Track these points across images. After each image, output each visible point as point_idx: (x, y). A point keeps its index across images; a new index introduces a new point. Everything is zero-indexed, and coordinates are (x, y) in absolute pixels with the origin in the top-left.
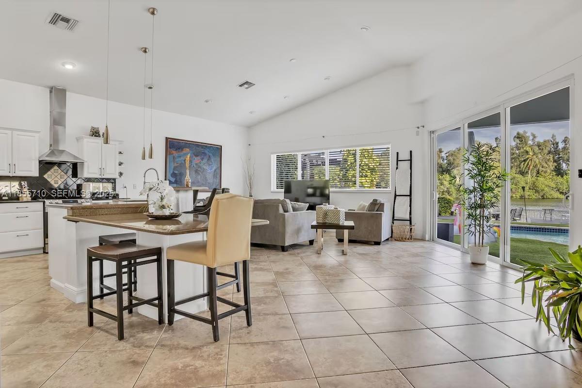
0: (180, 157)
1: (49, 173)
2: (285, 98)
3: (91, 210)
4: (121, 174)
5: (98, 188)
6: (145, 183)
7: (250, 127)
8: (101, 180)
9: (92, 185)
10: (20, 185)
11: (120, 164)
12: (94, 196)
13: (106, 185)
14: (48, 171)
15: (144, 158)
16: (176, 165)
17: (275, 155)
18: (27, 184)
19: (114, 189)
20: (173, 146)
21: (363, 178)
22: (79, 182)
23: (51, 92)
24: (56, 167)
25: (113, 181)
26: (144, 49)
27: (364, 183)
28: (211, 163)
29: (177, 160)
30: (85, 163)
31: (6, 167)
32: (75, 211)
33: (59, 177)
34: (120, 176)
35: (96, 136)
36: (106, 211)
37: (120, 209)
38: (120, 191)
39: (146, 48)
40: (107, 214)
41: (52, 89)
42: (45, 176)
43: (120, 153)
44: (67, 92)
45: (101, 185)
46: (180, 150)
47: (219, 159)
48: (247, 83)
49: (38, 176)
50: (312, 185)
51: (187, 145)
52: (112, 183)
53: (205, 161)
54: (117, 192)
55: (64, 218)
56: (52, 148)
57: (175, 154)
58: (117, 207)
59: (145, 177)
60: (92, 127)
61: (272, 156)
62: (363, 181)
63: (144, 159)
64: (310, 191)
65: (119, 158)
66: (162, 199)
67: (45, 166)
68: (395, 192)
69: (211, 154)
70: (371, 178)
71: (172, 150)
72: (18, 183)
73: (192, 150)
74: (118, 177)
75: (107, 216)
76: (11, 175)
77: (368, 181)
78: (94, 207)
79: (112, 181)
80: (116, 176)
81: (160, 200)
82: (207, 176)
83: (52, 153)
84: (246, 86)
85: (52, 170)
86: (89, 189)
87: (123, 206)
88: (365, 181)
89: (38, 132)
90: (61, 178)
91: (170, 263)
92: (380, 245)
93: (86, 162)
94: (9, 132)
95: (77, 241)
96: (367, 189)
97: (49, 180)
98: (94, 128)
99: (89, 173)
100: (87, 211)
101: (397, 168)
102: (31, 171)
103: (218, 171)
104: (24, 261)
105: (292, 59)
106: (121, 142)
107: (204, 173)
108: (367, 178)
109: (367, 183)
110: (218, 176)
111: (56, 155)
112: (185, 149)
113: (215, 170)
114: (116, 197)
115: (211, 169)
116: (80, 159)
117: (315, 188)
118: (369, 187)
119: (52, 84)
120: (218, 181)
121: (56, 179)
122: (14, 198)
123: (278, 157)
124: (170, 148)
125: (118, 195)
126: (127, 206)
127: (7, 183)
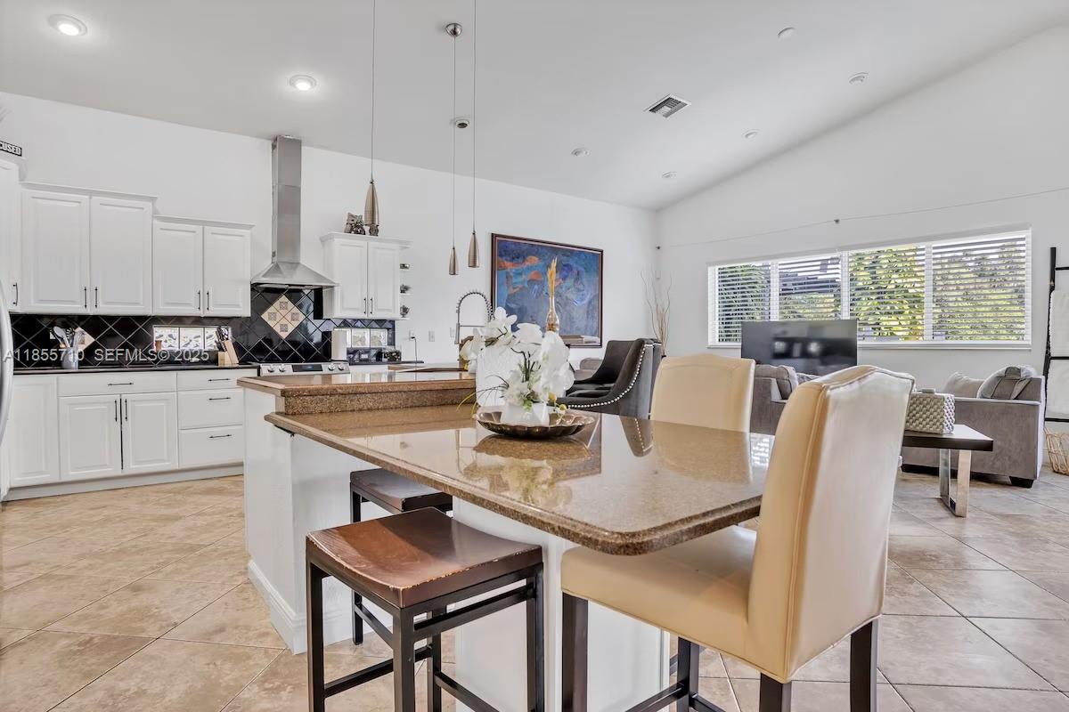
0: (521, 274)
1: (271, 310)
2: (747, 136)
3: (333, 398)
4: (405, 310)
5: (362, 340)
6: (459, 326)
7: (658, 211)
8: (367, 324)
9: (349, 332)
10: (221, 335)
11: (404, 289)
12: (355, 357)
13: (376, 332)
14: (267, 307)
15: (453, 272)
16: (512, 291)
17: (717, 268)
18: (233, 332)
19: (392, 342)
20: (507, 250)
21: (893, 318)
22: (324, 328)
23: (274, 147)
24: (283, 298)
25: (390, 326)
26: (451, 27)
27: (894, 328)
28: (581, 287)
29: (514, 280)
30: (336, 288)
31: (193, 299)
32: (292, 399)
33: (289, 317)
34: (403, 316)
35: (357, 232)
36: (368, 401)
37: (404, 396)
38: (402, 345)
39: (455, 25)
40: (370, 410)
41: (277, 142)
42: (265, 316)
43: (403, 266)
44: (303, 148)
45: (366, 333)
46: (520, 260)
47: (598, 279)
48: (667, 101)
49: (249, 315)
50: (785, 332)
51: (534, 248)
52: (388, 329)
53: (570, 282)
54: (397, 349)
55: (267, 418)
56: (275, 258)
57: (510, 267)
58: (397, 389)
59: (458, 312)
60: (351, 215)
61: (710, 269)
62: (892, 323)
63: (454, 274)
64: (780, 346)
65: (401, 278)
66: (527, 372)
67: (263, 295)
68: (1048, 347)
69: (581, 269)
70: (910, 317)
71: (504, 258)
72: (215, 330)
73: (544, 260)
74: (400, 317)
75: (371, 414)
76: (202, 313)
77: (903, 323)
78: (340, 391)
79: (388, 325)
80: (396, 314)
81: (523, 376)
82: (574, 314)
83: (276, 268)
84: (666, 109)
85: (277, 304)
86: (344, 341)
87: (412, 388)
88: (897, 323)
89: (251, 227)
90: (293, 320)
91: (573, 608)
92: (1030, 486)
93: (338, 285)
94: (199, 228)
95: (294, 486)
96: (901, 342)
97: (271, 323)
98: (352, 216)
99: (344, 309)
100: (321, 401)
101: (1052, 289)
102: (238, 306)
103: (596, 303)
104: (221, 491)
105: (786, 29)
106: (404, 245)
107: (568, 308)
108: (902, 318)
109: (900, 328)
110: (596, 315)
111: (281, 273)
112: (529, 258)
113: (590, 302)
114: (394, 358)
115: (582, 300)
116: (328, 281)
117: (790, 342)
118: (906, 338)
119: (275, 130)
120: (595, 324)
121: (284, 322)
122: (211, 361)
123: (722, 271)
124: (500, 255)
125: (398, 354)
126: (423, 388)
127: (198, 331)
